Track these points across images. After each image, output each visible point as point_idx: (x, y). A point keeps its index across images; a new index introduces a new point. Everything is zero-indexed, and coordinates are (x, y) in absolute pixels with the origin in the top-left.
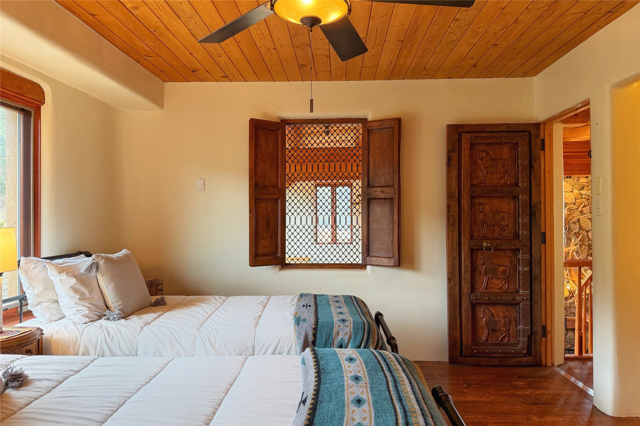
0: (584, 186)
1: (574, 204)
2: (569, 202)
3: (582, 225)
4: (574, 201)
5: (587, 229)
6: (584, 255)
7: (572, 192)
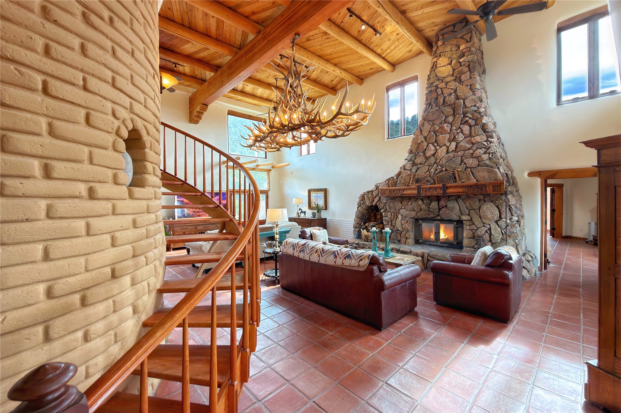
0: (464, 52)
1: (453, 75)
2: (445, 75)
3: (458, 94)
4: (451, 73)
5: (463, 97)
6: (456, 125)
7: (450, 64)
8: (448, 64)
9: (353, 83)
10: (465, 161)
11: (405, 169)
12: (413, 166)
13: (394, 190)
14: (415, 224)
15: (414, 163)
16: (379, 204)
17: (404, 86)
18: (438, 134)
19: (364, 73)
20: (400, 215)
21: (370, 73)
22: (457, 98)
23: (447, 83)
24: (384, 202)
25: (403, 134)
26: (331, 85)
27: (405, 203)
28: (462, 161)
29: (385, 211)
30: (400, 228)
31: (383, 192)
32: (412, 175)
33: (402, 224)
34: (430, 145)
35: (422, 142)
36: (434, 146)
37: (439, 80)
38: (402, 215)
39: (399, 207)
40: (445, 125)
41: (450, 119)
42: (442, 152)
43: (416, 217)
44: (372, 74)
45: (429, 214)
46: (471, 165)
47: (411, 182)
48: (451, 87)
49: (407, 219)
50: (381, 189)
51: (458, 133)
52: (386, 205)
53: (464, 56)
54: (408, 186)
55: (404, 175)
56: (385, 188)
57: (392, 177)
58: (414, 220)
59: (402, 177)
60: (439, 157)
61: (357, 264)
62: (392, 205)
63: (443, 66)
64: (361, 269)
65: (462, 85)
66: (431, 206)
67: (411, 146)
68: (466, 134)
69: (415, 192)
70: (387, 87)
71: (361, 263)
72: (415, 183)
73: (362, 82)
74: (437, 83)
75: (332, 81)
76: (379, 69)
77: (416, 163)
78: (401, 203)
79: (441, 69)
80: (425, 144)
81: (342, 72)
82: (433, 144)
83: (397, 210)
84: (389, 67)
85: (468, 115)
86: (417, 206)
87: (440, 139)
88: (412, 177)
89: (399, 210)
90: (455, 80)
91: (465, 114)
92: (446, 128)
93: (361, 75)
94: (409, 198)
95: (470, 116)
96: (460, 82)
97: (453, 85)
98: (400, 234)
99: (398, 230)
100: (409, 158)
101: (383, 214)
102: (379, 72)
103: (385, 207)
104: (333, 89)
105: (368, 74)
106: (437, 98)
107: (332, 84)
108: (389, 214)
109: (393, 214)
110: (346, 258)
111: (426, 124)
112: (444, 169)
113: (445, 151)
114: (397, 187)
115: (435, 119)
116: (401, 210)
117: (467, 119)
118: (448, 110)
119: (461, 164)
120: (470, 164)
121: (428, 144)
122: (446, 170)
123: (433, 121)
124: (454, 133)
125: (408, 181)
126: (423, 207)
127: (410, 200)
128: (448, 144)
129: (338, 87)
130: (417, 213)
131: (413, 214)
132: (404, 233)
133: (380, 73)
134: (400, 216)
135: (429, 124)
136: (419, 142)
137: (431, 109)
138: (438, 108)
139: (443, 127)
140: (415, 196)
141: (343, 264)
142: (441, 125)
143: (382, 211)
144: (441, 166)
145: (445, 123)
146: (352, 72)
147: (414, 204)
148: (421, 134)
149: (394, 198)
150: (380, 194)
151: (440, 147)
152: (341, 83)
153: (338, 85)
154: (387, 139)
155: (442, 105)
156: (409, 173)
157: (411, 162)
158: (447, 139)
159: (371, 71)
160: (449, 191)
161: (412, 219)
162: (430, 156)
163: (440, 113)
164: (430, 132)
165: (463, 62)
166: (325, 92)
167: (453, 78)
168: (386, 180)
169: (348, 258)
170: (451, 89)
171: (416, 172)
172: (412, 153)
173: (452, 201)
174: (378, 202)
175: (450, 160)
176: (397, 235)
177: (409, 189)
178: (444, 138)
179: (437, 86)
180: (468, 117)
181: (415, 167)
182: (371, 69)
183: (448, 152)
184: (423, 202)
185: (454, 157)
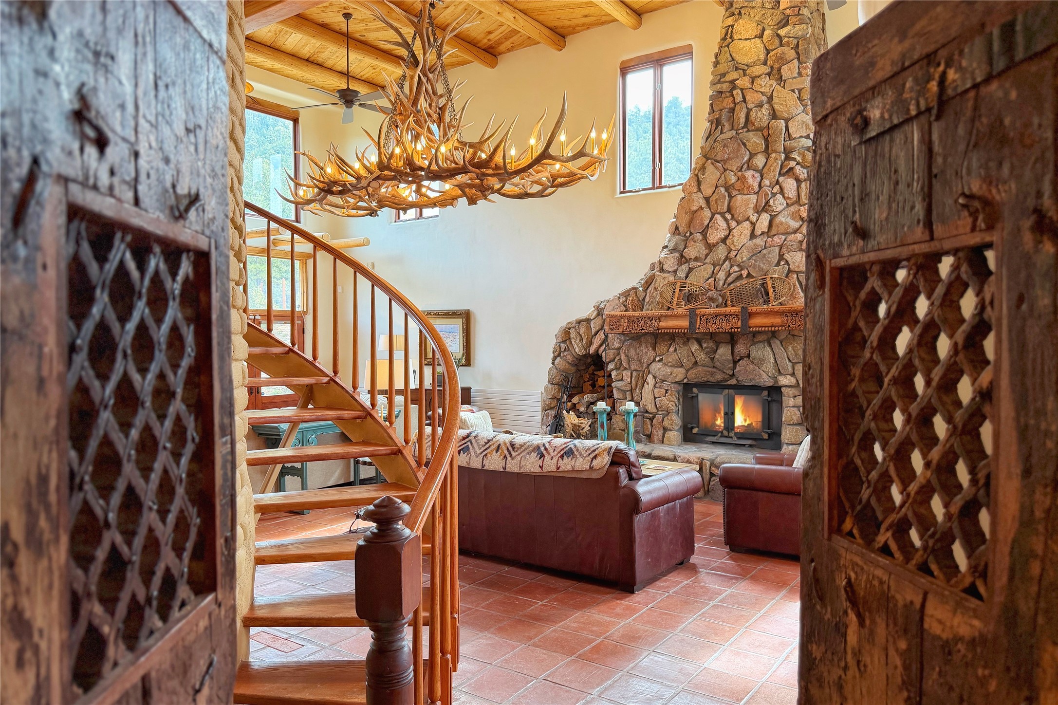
0: (789, 16)
1: (765, 63)
2: (750, 61)
3: (776, 107)
4: (762, 57)
5: (786, 115)
6: (772, 175)
7: (761, 36)
8: (756, 37)
9: (539, 43)
10: (787, 256)
11: (662, 270)
12: (680, 264)
13: (639, 318)
14: (685, 396)
15: (682, 256)
16: (605, 350)
17: (661, 66)
18: (734, 193)
19: (569, 23)
20: (650, 376)
21: (583, 25)
22: (774, 116)
23: (753, 79)
24: (617, 345)
25: (656, 185)
26: (485, 41)
27: (661, 348)
28: (781, 257)
29: (617, 369)
30: (651, 408)
31: (615, 322)
32: (679, 284)
33: (655, 398)
34: (718, 217)
35: (701, 208)
36: (726, 220)
37: (737, 69)
38: (655, 377)
39: (649, 359)
40: (749, 174)
41: (760, 161)
42: (741, 235)
43: (685, 381)
44: (588, 26)
45: (712, 374)
46: (798, 267)
47: (676, 299)
48: (762, 90)
49: (666, 385)
50: (610, 316)
51: (774, 195)
52: (619, 354)
53: (786, 24)
54: (669, 308)
55: (661, 281)
56: (617, 313)
57: (634, 288)
58: (680, 388)
59: (656, 289)
60: (735, 246)
61: (587, 467)
62: (632, 353)
63: (746, 39)
64: (595, 476)
65: (784, 87)
66: (717, 356)
67: (675, 217)
68: (789, 198)
69: (685, 323)
70: (623, 62)
71: (595, 462)
72: (683, 303)
73: (562, 44)
74: (733, 75)
75: (490, 33)
76: (604, 18)
77: (688, 257)
78: (654, 349)
79: (742, 44)
80: (707, 213)
81: (517, 16)
82: (723, 215)
83: (645, 365)
84: (629, 18)
85: (794, 155)
86: (688, 356)
87: (738, 204)
88: (678, 288)
89: (649, 365)
90: (769, 74)
91: (788, 152)
92: (750, 181)
93: (563, 27)
94: (672, 337)
95: (799, 159)
96: (780, 79)
97: (766, 84)
98: (651, 420)
99: (647, 412)
100: (671, 245)
101: (614, 374)
102: (603, 23)
103: (618, 358)
104: (491, 50)
105: (577, 26)
106: (732, 110)
107: (489, 40)
108: (626, 374)
109: (635, 374)
110: (565, 457)
111: (710, 168)
112: (745, 273)
113: (748, 233)
114: (644, 313)
115: (728, 159)
116: (653, 365)
117: (792, 164)
118: (755, 140)
119: (778, 264)
120: (797, 264)
121: (713, 215)
122: (749, 275)
123: (725, 162)
124: (766, 194)
125: (669, 299)
126: (702, 357)
127: (674, 341)
128: (754, 218)
129: (502, 48)
130: (687, 371)
131: (679, 374)
132: (659, 418)
133: (605, 26)
134: (650, 379)
135: (716, 168)
136: (695, 208)
137: (722, 133)
138: (734, 132)
139: (745, 177)
140: (684, 334)
141: (558, 468)
142: (740, 174)
143: (611, 366)
144: (738, 266)
145: (748, 168)
146: (541, 18)
147: (683, 351)
148: (699, 190)
149: (637, 338)
150: (606, 328)
151: (739, 223)
152: (511, 40)
153: (502, 43)
154: (621, 193)
155: (743, 128)
156: (671, 278)
157: (677, 255)
158: (752, 206)
159: (586, 20)
160: (755, 321)
161: (676, 386)
162: (717, 243)
163: (739, 145)
164: (717, 187)
165: (785, 36)
166: (467, 57)
167: (766, 69)
168: (621, 295)
169: (568, 457)
170: (762, 93)
171: (687, 277)
172: (679, 234)
173: (761, 345)
174: (601, 345)
175: (756, 253)
176: (644, 423)
177: (671, 316)
178: (746, 203)
179: (732, 82)
180: (794, 159)
181: (684, 267)
182: (586, 16)
183: (753, 236)
184: (701, 346)
185: (765, 248)
